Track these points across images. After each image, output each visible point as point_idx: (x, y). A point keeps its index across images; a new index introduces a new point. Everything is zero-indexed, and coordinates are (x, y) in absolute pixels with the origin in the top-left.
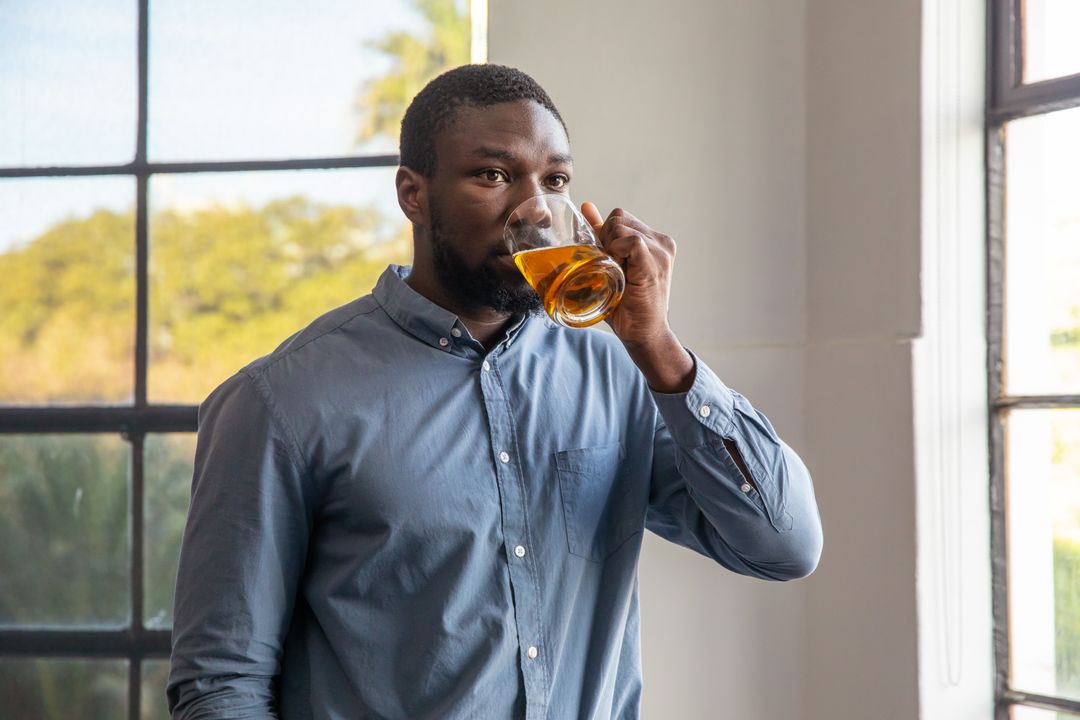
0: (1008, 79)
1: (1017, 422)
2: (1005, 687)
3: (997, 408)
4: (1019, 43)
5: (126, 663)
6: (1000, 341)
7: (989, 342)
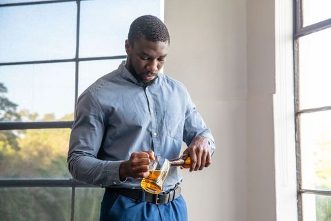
0: (299, 25)
1: (302, 117)
2: (300, 188)
3: (297, 113)
4: (301, 17)
5: (71, 188)
6: (298, 96)
7: (295, 96)
